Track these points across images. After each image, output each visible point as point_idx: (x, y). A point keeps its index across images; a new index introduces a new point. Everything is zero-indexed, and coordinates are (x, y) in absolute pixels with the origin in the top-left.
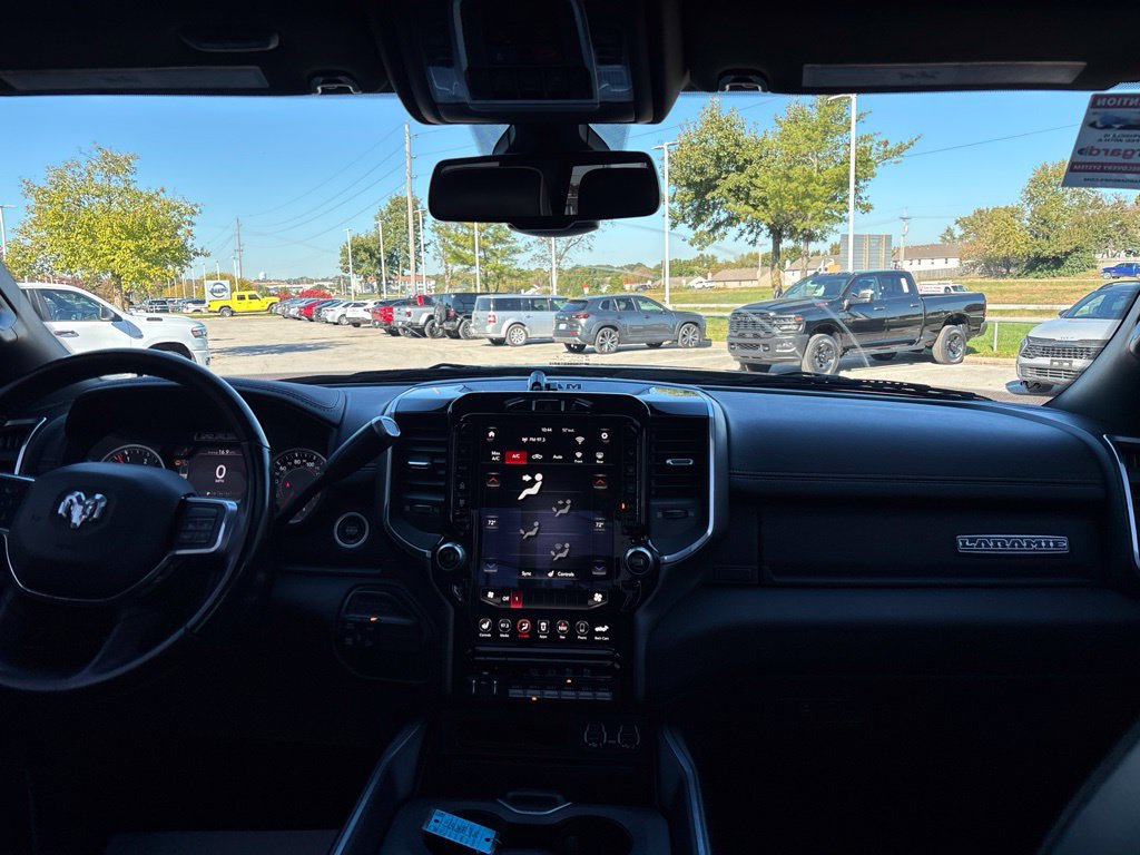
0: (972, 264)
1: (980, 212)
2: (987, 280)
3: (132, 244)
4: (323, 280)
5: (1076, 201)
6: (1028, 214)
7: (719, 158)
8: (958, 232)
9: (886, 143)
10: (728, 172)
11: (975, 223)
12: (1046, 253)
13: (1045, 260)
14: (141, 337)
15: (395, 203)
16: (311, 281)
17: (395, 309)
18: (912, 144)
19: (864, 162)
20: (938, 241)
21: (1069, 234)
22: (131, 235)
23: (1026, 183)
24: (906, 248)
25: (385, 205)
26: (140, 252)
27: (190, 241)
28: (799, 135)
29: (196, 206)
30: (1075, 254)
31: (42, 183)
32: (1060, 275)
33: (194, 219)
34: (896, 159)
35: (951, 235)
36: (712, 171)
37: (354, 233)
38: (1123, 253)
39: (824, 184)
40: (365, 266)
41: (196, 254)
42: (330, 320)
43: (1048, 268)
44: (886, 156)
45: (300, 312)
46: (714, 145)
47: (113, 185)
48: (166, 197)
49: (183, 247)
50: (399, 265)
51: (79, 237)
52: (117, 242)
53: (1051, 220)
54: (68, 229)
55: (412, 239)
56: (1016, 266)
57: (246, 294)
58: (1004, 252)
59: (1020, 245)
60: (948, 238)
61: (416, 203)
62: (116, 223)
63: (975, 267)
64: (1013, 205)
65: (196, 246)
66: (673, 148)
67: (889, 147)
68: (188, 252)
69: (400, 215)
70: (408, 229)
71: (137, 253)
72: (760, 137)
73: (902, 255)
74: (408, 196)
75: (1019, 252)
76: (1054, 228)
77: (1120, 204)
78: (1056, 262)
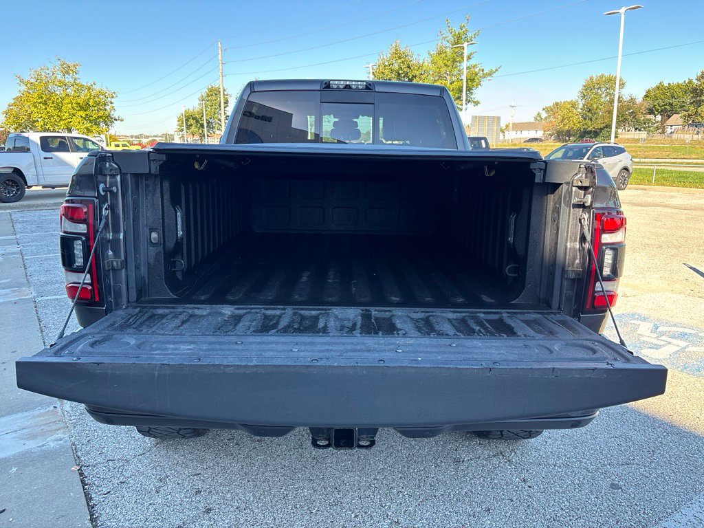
0: (550, 134)
1: (557, 104)
2: (556, 143)
3: (82, 113)
4: (155, 136)
5: (608, 98)
6: (581, 106)
7: (399, 74)
8: (544, 115)
9: (483, 70)
11: (552, 110)
12: (590, 129)
13: (590, 132)
15: (211, 90)
16: (148, 137)
18: (497, 70)
19: (471, 80)
20: (532, 120)
21: (603, 117)
22: (82, 108)
23: (580, 88)
24: (513, 124)
25: (204, 91)
26: (87, 118)
27: (112, 112)
28: (441, 63)
29: (114, 93)
30: (606, 129)
31: (27, 78)
32: (596, 140)
33: (113, 100)
34: (489, 78)
35: (540, 117)
37: (186, 108)
38: (634, 129)
40: (193, 128)
41: (116, 120)
43: (591, 137)
44: (485, 76)
46: (396, 67)
47: (67, 80)
48: (97, 88)
49: (109, 116)
50: (213, 128)
51: (52, 108)
52: (74, 112)
53: (593, 109)
54: (46, 104)
55: (223, 112)
56: (574, 136)
57: (120, 143)
58: (567, 127)
59: (576, 123)
60: (538, 118)
61: (224, 90)
62: (74, 102)
63: (552, 136)
64: (574, 100)
65: (115, 115)
66: (375, 67)
67: (485, 72)
68: (112, 118)
69: (214, 98)
70: (220, 106)
71: (85, 119)
72: (421, 62)
73: (511, 126)
74: (221, 87)
75: (575, 128)
76: (595, 114)
77: (632, 100)
78: (596, 134)
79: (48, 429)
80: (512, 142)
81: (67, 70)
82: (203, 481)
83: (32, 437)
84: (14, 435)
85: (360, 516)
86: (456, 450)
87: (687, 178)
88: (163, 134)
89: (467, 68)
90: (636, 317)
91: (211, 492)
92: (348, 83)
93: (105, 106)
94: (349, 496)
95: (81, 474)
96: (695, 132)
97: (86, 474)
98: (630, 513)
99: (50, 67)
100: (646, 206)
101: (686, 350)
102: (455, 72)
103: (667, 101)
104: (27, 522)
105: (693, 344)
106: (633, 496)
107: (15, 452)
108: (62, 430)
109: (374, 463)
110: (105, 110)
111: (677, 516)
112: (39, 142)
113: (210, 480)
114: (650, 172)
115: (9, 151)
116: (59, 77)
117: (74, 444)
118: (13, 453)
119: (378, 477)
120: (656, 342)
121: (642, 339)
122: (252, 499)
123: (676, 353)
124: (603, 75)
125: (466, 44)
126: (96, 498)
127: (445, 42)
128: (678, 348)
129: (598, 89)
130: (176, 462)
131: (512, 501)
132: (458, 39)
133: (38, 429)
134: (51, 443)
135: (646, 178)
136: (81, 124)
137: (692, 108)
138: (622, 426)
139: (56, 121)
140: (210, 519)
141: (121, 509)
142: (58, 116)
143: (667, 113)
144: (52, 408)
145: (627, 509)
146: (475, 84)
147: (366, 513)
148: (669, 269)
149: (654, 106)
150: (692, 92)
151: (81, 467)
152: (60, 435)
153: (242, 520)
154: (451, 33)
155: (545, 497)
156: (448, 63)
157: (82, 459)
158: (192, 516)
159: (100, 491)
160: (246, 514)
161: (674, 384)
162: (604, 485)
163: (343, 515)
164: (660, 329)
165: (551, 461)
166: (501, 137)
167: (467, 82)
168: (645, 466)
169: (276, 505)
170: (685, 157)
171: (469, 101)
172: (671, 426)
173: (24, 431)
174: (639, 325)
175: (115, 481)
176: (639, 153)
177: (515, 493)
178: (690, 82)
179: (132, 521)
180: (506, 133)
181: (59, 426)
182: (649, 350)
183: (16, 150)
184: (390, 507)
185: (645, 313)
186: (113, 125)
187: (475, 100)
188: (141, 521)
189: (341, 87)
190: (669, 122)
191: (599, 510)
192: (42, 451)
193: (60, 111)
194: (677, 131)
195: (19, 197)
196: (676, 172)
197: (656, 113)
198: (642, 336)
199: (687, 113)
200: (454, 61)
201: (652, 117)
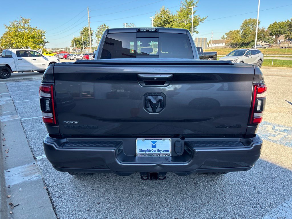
0: (228, 45)
1: (231, 31)
2: (231, 49)
3: (32, 40)
4: (62, 49)
5: (253, 29)
6: (241, 32)
7: (164, 21)
8: (226, 37)
9: (200, 18)
10: (166, 24)
11: (229, 34)
12: (245, 42)
13: (245, 44)
14: (48, 60)
15: (85, 29)
16: (59, 49)
17: (89, 56)
18: (206, 18)
19: (195, 22)
20: (221, 39)
21: (251, 37)
22: (32, 38)
23: (241, 24)
24: (212, 41)
25: (82, 30)
26: (34, 42)
27: (45, 39)
28: (182, 15)
29: (45, 31)
30: (252, 42)
31: (9, 26)
32: (248, 47)
33: (45, 34)
34: (202, 22)
35: (224, 37)
36: (163, 24)
37: (75, 37)
38: (264, 42)
39: (187, 27)
40: (78, 45)
41: (46, 43)
42: (71, 59)
43: (245, 46)
44: (201, 21)
45: (63, 57)
46: (163, 17)
47: (25, 26)
48: (38, 29)
49: (43, 41)
50: (86, 45)
51: (20, 38)
52: (29, 40)
53: (247, 34)
54: (17, 37)
55: (90, 38)
56: (238, 45)
57: (48, 52)
58: (235, 42)
59: (239, 40)
60: (223, 38)
61: (91, 29)
62: (29, 35)
63: (229, 45)
64: (238, 30)
65: (46, 40)
66: (154, 18)
67: (201, 19)
68: (45, 42)
69: (86, 32)
70: (89, 36)
71: (33, 42)
72: (174, 15)
73: (211, 42)
74: (89, 27)
75: (239, 42)
76: (247, 35)
77: (263, 29)
78: (247, 44)
79: (32, 172)
80: (212, 48)
81: (25, 22)
82: (96, 192)
83: (26, 175)
84: (19, 175)
85: (158, 205)
86: (195, 179)
87: (286, 63)
88: (65, 48)
89: (194, 17)
90: (266, 123)
91: (99, 196)
92: (148, 29)
93: (41, 37)
94: (153, 198)
95: (47, 190)
96: (290, 43)
97: (49, 190)
98: (265, 203)
99: (18, 21)
100: (269, 76)
101: (287, 137)
102: (188, 19)
103: (278, 30)
104: (28, 209)
105: (290, 134)
106: (266, 196)
107: (20, 182)
108: (38, 173)
109: (162, 184)
110: (42, 38)
111: (284, 204)
112: (16, 53)
113: (98, 191)
114: (271, 61)
115: (3, 57)
116: (22, 25)
117: (43, 178)
118: (19, 182)
119: (164, 190)
120: (274, 133)
121: (269, 132)
122: (115, 199)
123: (283, 138)
124: (251, 19)
125: (193, 7)
126: (54, 199)
127: (184, 6)
128: (283, 136)
129: (249, 25)
130: (84, 185)
131: (218, 199)
132: (190, 5)
133: (28, 172)
134: (34, 178)
135: (269, 63)
136: (32, 45)
137: (288, 33)
138: (261, 168)
139: (21, 44)
140: (99, 207)
141: (65, 203)
142: (22, 41)
143: (278, 35)
144: (33, 164)
145: (264, 201)
146: (196, 24)
147: (160, 204)
148: (279, 103)
149: (272, 32)
150: (289, 26)
151: (47, 187)
152: (37, 174)
153: (112, 207)
154: (186, 2)
155: (231, 197)
156: (185, 16)
157: (47, 184)
158: (92, 205)
159: (55, 197)
160: (113, 205)
161: (282, 151)
162: (255, 192)
163: (152, 205)
164: (276, 128)
165: (233, 183)
166: (207, 47)
167: (193, 23)
168: (271, 184)
169: (125, 201)
170: (285, 54)
171: (194, 32)
172: (281, 168)
173: (22, 173)
174: (267, 126)
175: (61, 192)
176: (266, 52)
177: (219, 196)
178: (288, 21)
179: (69, 208)
180: (209, 45)
181: (36, 171)
182: (272, 137)
183: (6, 56)
184: (170, 202)
185: (270, 122)
186: (45, 45)
187: (197, 31)
188: (73, 208)
189: (145, 31)
190: (279, 38)
191: (253, 202)
192: (31, 181)
193: (23, 39)
194: (282, 43)
195: (9, 76)
196: (282, 60)
197: (273, 35)
198: (269, 131)
199: (286, 35)
200: (188, 14)
201: (271, 36)
